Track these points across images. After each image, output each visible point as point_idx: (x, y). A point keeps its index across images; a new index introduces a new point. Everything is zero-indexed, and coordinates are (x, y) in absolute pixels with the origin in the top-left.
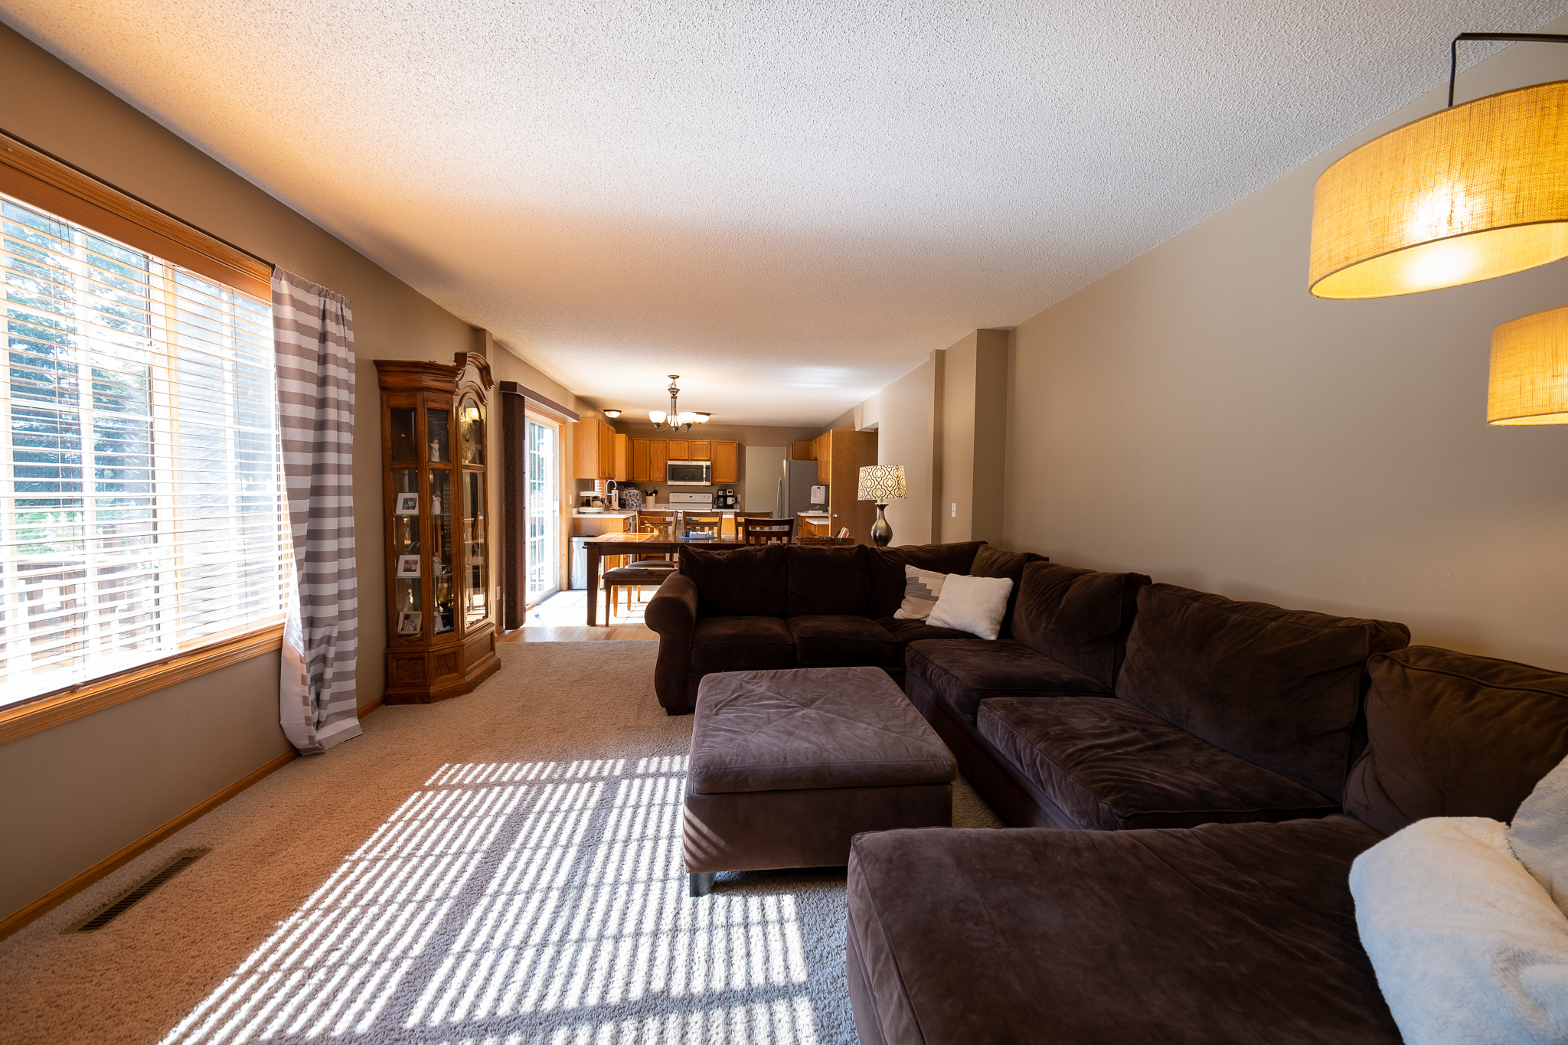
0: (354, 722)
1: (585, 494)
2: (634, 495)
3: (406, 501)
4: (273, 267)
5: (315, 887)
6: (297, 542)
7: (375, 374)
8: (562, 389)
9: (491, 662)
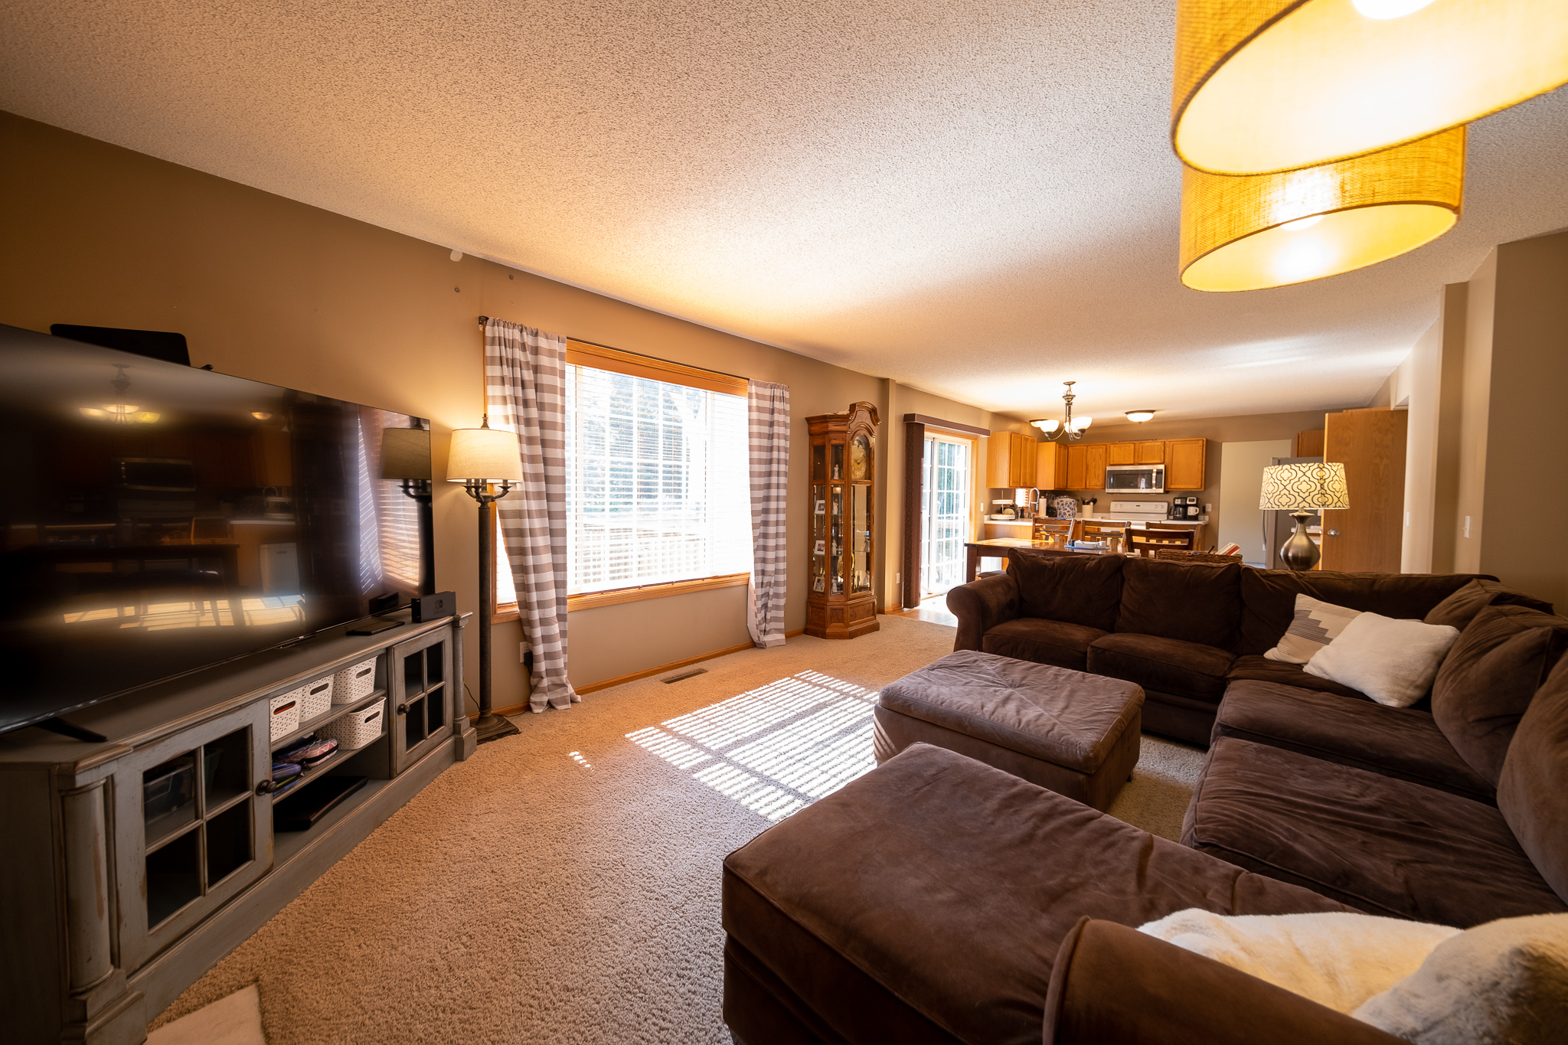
0: (782, 636)
1: (997, 502)
2: (1066, 504)
3: (820, 505)
4: (748, 379)
5: (729, 698)
6: (755, 526)
7: (807, 425)
8: (976, 411)
9: (870, 623)
